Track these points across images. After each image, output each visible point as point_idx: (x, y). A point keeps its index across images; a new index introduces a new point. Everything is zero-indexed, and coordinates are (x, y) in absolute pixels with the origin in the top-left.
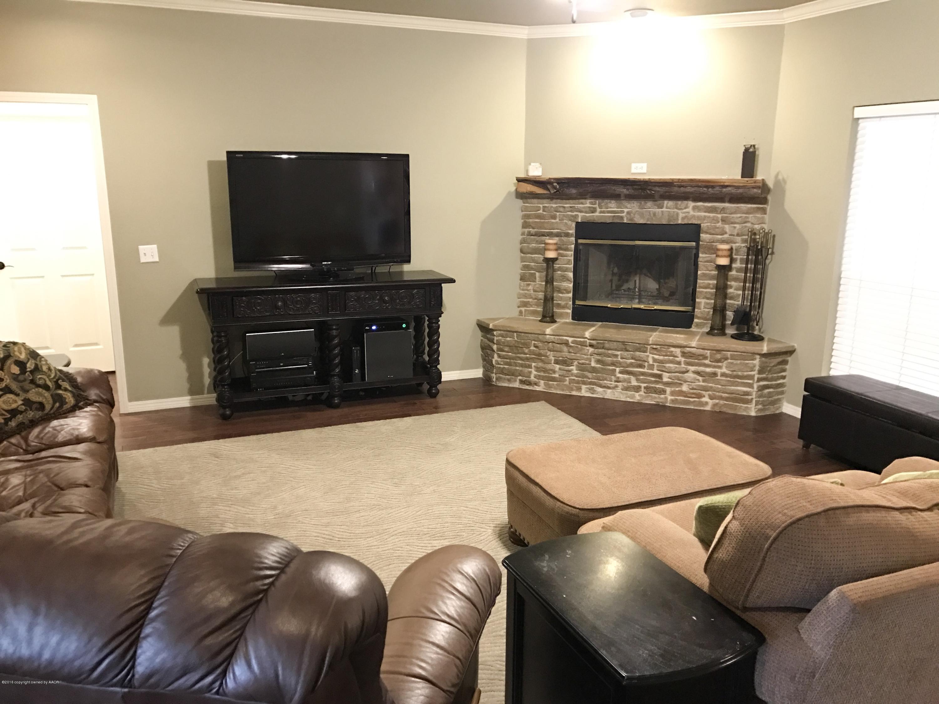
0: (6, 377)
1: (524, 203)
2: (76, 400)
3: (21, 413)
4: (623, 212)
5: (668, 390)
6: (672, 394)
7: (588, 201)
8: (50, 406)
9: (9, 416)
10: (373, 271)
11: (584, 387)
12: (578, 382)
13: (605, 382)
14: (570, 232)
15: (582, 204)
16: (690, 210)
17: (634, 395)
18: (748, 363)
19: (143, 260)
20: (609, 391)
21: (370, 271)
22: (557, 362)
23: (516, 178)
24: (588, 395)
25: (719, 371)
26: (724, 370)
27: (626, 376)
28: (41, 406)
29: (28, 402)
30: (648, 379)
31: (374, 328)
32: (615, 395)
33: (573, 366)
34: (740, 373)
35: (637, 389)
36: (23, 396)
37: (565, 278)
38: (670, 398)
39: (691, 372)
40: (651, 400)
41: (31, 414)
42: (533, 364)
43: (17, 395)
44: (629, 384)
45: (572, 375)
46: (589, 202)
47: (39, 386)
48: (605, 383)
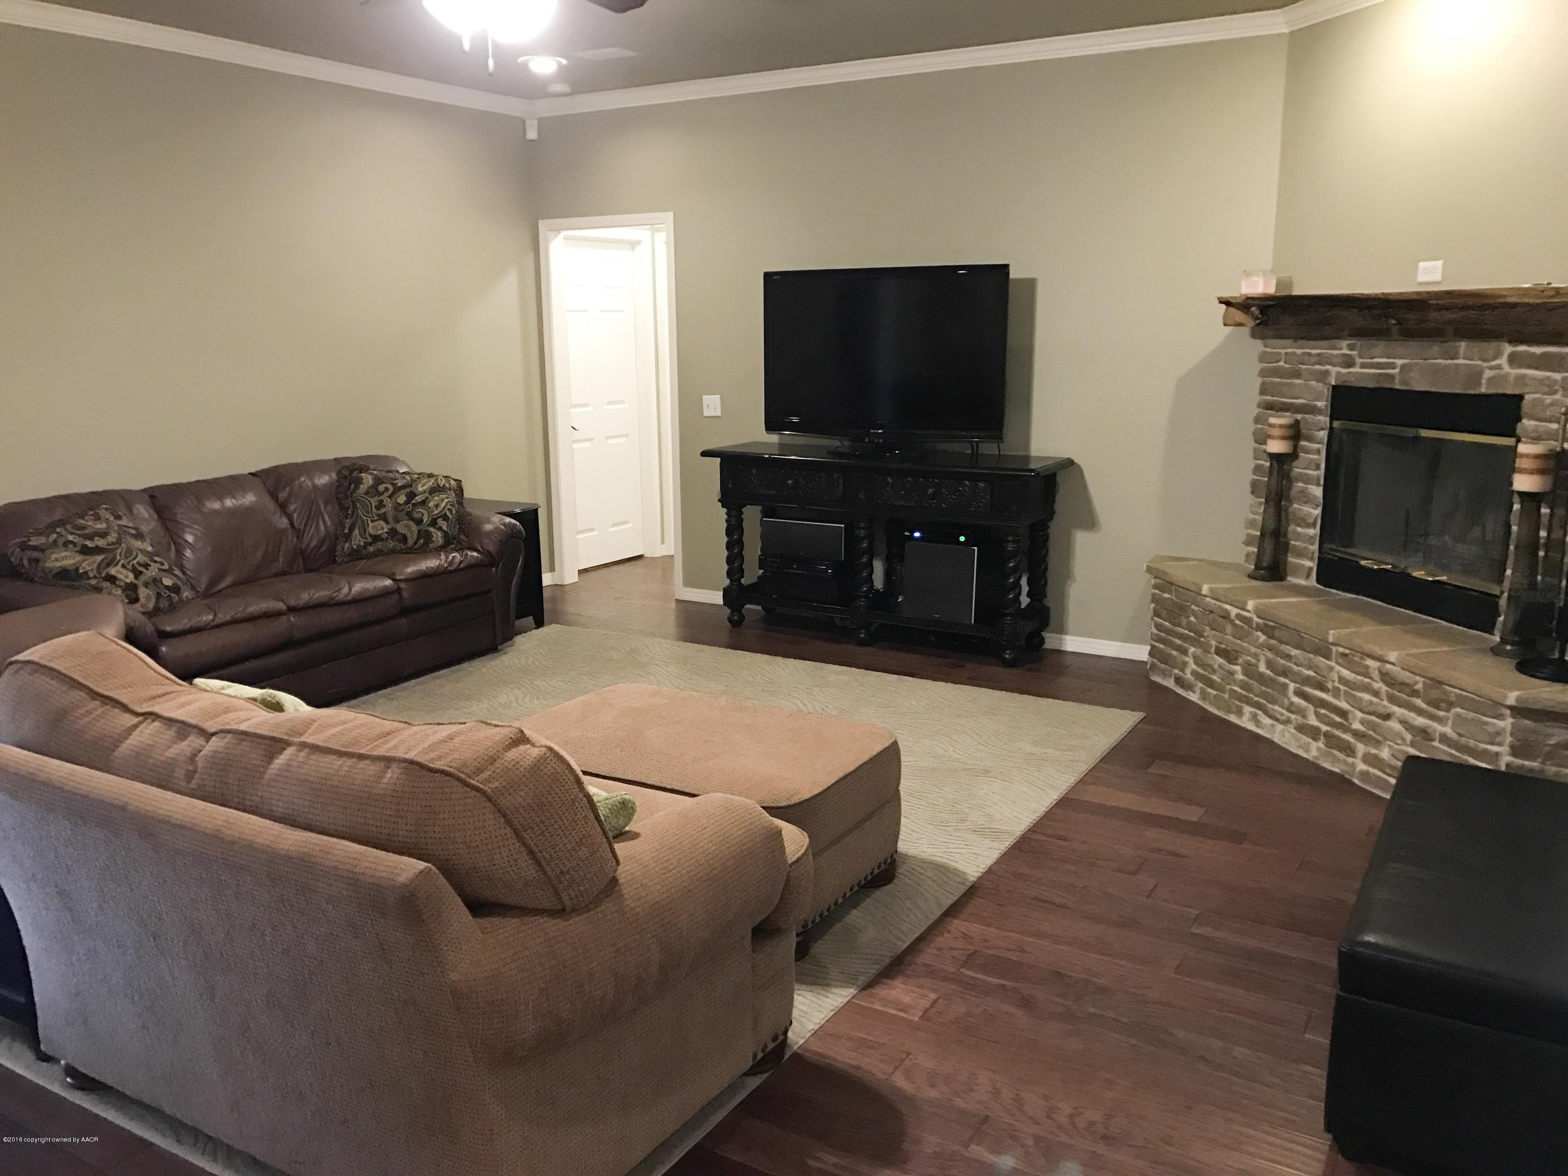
0: (390, 505)
1: (1266, 346)
2: (446, 542)
3: (382, 540)
4: (1392, 366)
5: (1361, 748)
6: (1367, 758)
7: (1345, 343)
8: (414, 541)
9: (371, 540)
10: (975, 452)
11: (1247, 709)
12: (1240, 698)
13: (1276, 708)
14: (1320, 404)
15: (1334, 348)
16: (1503, 361)
17: (1309, 743)
18: (1486, 723)
19: (707, 413)
20: (1280, 727)
21: (970, 452)
22: (1219, 652)
23: (1219, 299)
24: (1251, 727)
25: (1439, 728)
26: (1448, 730)
27: (1303, 703)
28: (404, 539)
29: (393, 532)
30: (1330, 718)
31: (917, 534)
32: (1284, 737)
33: (1237, 664)
34: (1472, 743)
35: (1314, 733)
36: (392, 524)
37: (1307, 499)
38: (1361, 766)
39: (1397, 720)
40: (1333, 763)
41: (391, 544)
42: (1192, 650)
43: (387, 523)
44: (1304, 721)
45: (1235, 682)
46: (1348, 345)
47: (412, 519)
48: (1273, 710)
